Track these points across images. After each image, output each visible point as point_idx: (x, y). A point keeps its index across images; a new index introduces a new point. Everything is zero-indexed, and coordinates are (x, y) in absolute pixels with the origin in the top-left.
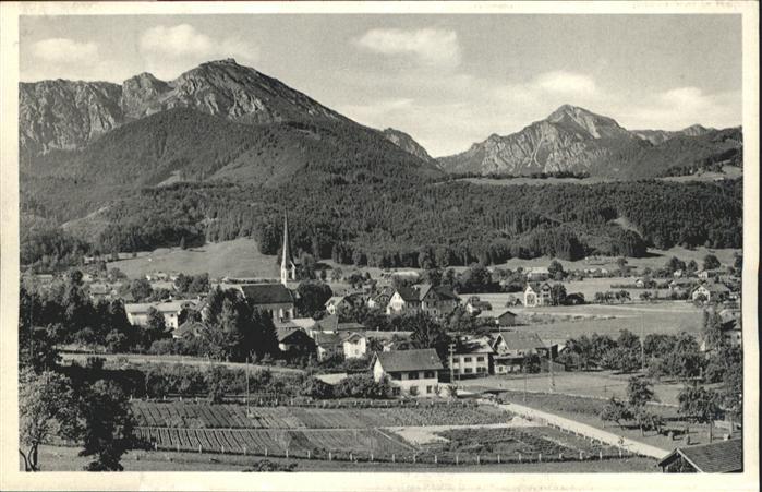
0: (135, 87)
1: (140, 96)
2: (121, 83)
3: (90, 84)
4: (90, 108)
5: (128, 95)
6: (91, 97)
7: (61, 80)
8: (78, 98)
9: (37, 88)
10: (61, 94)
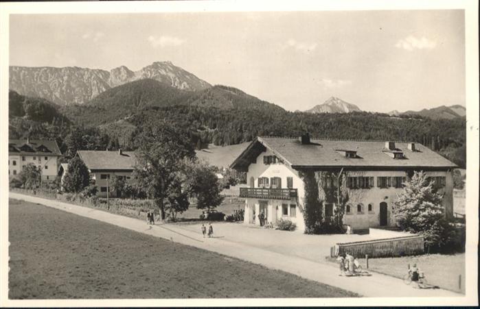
0: (117, 73)
1: (120, 78)
2: (109, 71)
3: (93, 70)
4: (92, 84)
5: (113, 78)
6: (93, 77)
7: (76, 67)
8: (86, 77)
9: (63, 71)
10: (76, 75)
